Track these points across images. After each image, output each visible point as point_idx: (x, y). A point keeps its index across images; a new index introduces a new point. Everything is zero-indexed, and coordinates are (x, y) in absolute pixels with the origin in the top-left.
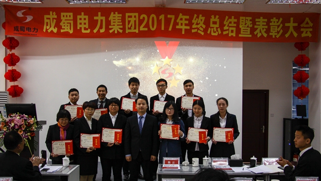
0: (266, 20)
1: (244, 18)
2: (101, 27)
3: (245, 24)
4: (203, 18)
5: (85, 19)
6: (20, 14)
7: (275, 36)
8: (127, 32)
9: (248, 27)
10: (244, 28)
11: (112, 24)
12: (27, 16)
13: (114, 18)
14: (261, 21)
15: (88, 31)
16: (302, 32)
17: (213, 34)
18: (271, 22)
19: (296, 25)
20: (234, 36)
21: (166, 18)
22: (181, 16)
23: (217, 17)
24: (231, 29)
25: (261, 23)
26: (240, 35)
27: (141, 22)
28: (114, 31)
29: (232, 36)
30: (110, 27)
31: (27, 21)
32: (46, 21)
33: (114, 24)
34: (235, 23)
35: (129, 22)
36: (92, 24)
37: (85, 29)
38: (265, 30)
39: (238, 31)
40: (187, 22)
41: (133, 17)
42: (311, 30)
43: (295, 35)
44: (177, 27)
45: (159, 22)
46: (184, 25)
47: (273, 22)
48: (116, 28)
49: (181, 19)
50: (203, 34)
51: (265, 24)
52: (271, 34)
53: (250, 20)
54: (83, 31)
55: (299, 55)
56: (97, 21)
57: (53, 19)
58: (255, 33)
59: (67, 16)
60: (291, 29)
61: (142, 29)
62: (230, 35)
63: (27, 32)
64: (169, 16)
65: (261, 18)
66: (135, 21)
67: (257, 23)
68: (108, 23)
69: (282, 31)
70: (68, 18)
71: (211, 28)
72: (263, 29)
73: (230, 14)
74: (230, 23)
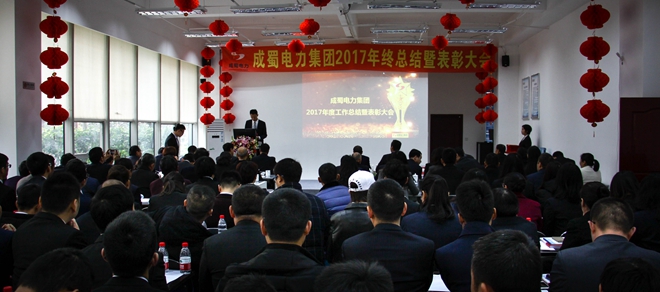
0: (448, 53)
1: (428, 51)
2: (302, 62)
3: (429, 56)
4: (392, 53)
5: (288, 55)
7: (457, 67)
8: (324, 66)
9: (432, 59)
10: (428, 60)
11: (312, 59)
12: (239, 54)
13: (313, 54)
14: (444, 54)
15: (291, 66)
16: (481, 63)
17: (400, 66)
19: (475, 57)
20: (420, 67)
21: (359, 53)
22: (372, 51)
23: (404, 51)
24: (416, 61)
25: (443, 56)
26: (425, 67)
27: (337, 57)
28: (314, 65)
29: (418, 67)
30: (310, 62)
31: (240, 59)
32: (255, 58)
34: (420, 56)
35: (326, 57)
36: (295, 60)
37: (289, 64)
38: (447, 62)
39: (423, 63)
40: (377, 56)
41: (330, 52)
43: (475, 66)
44: (369, 61)
45: (353, 56)
46: (374, 58)
47: (454, 55)
48: (315, 63)
49: (372, 54)
50: (391, 66)
51: (447, 56)
52: (452, 65)
53: (434, 53)
54: (287, 66)
56: (299, 56)
57: (261, 56)
58: (438, 65)
59: (273, 53)
60: (471, 61)
61: (337, 63)
62: (416, 67)
63: (239, 68)
64: (361, 51)
65: (444, 51)
66: (332, 56)
67: (440, 56)
68: (308, 58)
69: (462, 63)
70: (274, 55)
71: (399, 61)
72: (445, 61)
73: (416, 48)
74: (416, 56)
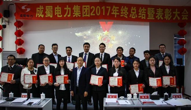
0: (162, 10)
1: (150, 8)
2: (68, 14)
4: (127, 9)
5: (59, 9)
6: (23, 8)
7: (168, 19)
8: (83, 16)
9: (152, 13)
10: (150, 14)
11: (75, 12)
12: (27, 9)
13: (76, 9)
14: (160, 11)
15: (61, 16)
16: (183, 17)
17: (132, 17)
18: (165, 11)
19: (179, 13)
20: (145, 18)
21: (105, 8)
22: (114, 7)
23: (135, 8)
24: (143, 14)
25: (160, 12)
26: (148, 18)
27: (91, 10)
28: (76, 16)
29: (143, 19)
30: (74, 13)
31: (27, 11)
32: (37, 11)
33: (76, 12)
34: (145, 11)
35: (84, 10)
36: (64, 12)
37: (59, 15)
38: (162, 15)
39: (147, 16)
40: (118, 11)
41: (87, 8)
42: (187, 16)
43: (179, 18)
44: (112, 13)
45: (102, 10)
46: (116, 12)
47: (166, 11)
48: (77, 14)
49: (114, 9)
50: (127, 17)
51: (162, 12)
52: (165, 18)
53: (154, 10)
54: (58, 16)
55: (181, 30)
56: (66, 10)
57: (41, 10)
58: (157, 17)
59: (49, 8)
60: (176, 15)
61: (92, 14)
62: (142, 18)
63: (27, 17)
64: (107, 7)
65: (160, 9)
66: (88, 10)
67: (157, 12)
68: (72, 11)
69: (171, 16)
70: (50, 9)
71: (132, 14)
72: (161, 15)
73: (142, 6)
74: (142, 11)
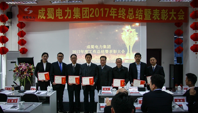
0: (159, 11)
1: (147, 9)
2: (69, 16)
3: (148, 13)
4: (125, 10)
5: (60, 11)
6: (26, 10)
7: (164, 19)
8: (83, 18)
9: (149, 14)
10: (147, 15)
11: (75, 14)
12: (30, 11)
13: (76, 11)
15: (62, 18)
16: (179, 17)
17: (130, 18)
18: (162, 12)
19: (175, 13)
20: (142, 19)
21: (104, 10)
22: (112, 9)
23: (132, 9)
24: (140, 15)
25: (156, 12)
26: (145, 19)
27: (90, 12)
28: (76, 17)
29: (140, 19)
30: (74, 15)
31: (30, 13)
32: (39, 13)
33: (76, 13)
34: (142, 12)
35: (84, 12)
36: (64, 14)
37: (60, 17)
38: (158, 16)
39: (144, 16)
40: (116, 12)
41: (86, 10)
42: (184, 16)
43: (175, 18)
44: (110, 15)
45: (100, 12)
46: (114, 13)
47: (163, 12)
48: (77, 16)
49: (113, 11)
50: (124, 18)
51: (158, 13)
52: (161, 18)
53: (150, 11)
54: (59, 18)
55: (177, 30)
56: (67, 12)
57: (43, 12)
58: (153, 18)
59: (50, 10)
60: (173, 16)
61: (91, 16)
62: (139, 19)
63: (29, 19)
64: (106, 9)
65: (156, 9)
66: (87, 12)
67: (154, 12)
68: (73, 13)
69: (167, 17)
70: (51, 11)
71: (129, 15)
72: (157, 15)
73: (139, 7)
74: (139, 12)
